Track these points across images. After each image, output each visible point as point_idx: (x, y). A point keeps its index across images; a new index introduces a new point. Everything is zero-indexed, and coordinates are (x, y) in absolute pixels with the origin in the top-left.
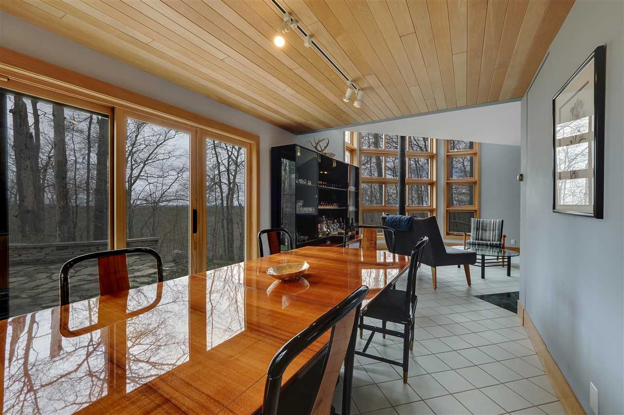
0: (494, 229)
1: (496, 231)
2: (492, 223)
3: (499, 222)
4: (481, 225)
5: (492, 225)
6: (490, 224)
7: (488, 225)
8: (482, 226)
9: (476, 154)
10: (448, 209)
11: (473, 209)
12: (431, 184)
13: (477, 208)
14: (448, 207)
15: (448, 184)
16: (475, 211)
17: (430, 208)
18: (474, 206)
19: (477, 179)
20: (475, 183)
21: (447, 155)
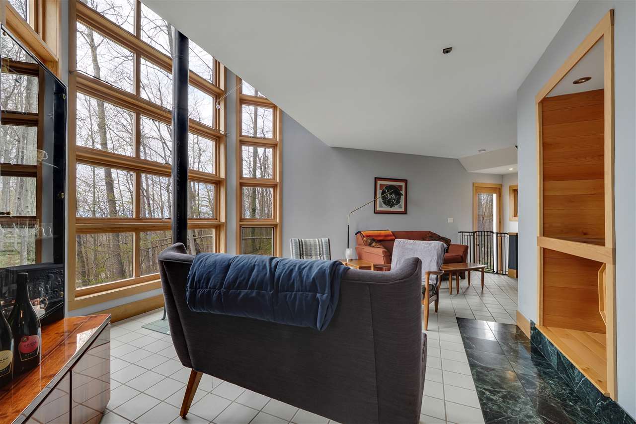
0: (321, 252)
1: (325, 256)
2: (318, 243)
3: (325, 242)
4: (304, 247)
5: (318, 247)
6: (315, 245)
7: (313, 248)
8: (306, 249)
9: (276, 145)
10: (241, 223)
11: (273, 223)
12: (217, 183)
13: (278, 222)
14: (241, 219)
15: (242, 185)
16: (276, 226)
17: (216, 222)
18: (274, 219)
19: (278, 181)
20: (274, 186)
21: (240, 141)
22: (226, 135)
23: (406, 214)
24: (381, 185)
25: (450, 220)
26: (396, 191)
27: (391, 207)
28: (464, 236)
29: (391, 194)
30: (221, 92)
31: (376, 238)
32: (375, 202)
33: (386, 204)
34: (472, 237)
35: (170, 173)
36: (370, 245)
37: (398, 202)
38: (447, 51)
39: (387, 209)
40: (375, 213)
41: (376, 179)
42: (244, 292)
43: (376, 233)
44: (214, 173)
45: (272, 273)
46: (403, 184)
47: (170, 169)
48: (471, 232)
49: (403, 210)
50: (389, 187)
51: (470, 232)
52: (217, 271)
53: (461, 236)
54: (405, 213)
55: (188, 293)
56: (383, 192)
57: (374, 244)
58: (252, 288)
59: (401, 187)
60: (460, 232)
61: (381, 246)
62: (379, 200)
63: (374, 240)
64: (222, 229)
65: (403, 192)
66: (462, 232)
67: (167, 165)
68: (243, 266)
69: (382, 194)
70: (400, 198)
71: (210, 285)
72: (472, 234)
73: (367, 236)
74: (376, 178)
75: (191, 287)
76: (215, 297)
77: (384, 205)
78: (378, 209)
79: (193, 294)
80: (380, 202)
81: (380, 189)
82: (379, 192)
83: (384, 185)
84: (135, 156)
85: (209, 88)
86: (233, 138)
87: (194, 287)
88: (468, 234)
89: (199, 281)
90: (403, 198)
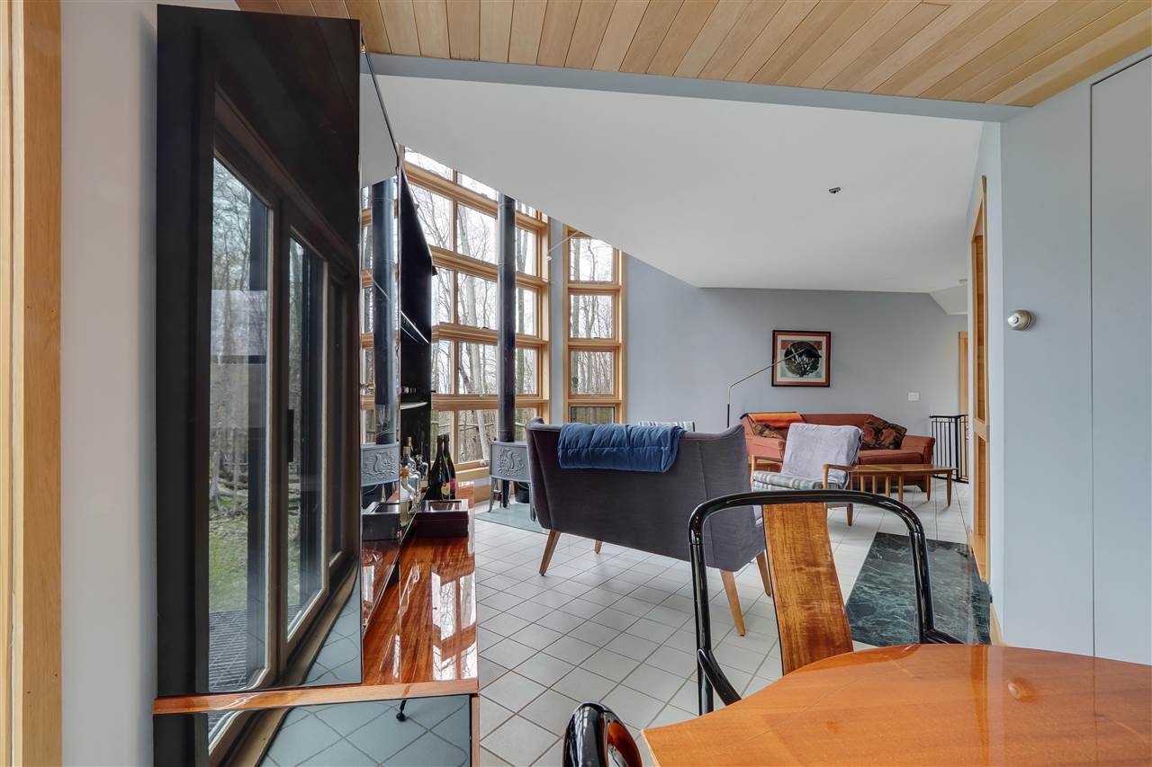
3: (689, 427)
9: (618, 291)
10: (571, 401)
11: (614, 400)
12: (540, 347)
13: (621, 399)
14: (570, 396)
15: (571, 348)
16: (618, 404)
17: (538, 399)
18: (614, 396)
19: (620, 341)
20: (614, 349)
21: (569, 289)
22: (549, 283)
23: (829, 386)
24: (783, 342)
25: (913, 397)
26: (811, 352)
27: (801, 376)
28: (939, 424)
29: (800, 355)
30: (543, 225)
31: (772, 424)
32: (773, 368)
33: (793, 372)
34: (953, 425)
35: (496, 339)
36: (761, 433)
37: (814, 367)
38: (834, 191)
39: (797, 379)
40: (773, 385)
41: (775, 333)
42: (607, 449)
43: (774, 416)
44: (535, 334)
45: (629, 436)
46: (823, 339)
47: (495, 335)
48: (951, 417)
49: (823, 380)
50: (797, 345)
51: (949, 417)
52: (584, 436)
53: (934, 423)
54: (827, 384)
55: (560, 454)
56: (788, 353)
57: (767, 432)
58: (613, 446)
59: (819, 343)
60: (933, 417)
61: (778, 436)
62: (781, 365)
63: (767, 427)
64: (544, 408)
65: (823, 352)
66: (936, 417)
67: (485, 330)
68: (606, 430)
69: (786, 355)
70: (816, 362)
71: (580, 445)
72: (953, 420)
73: (758, 421)
74: (774, 331)
75: (563, 449)
76: (583, 454)
77: (789, 374)
78: (779, 379)
79: (565, 454)
80: (782, 368)
81: (783, 348)
82: (781, 353)
83: (789, 341)
84: (452, 322)
85: (529, 223)
86: (560, 287)
87: (565, 448)
88: (947, 420)
89: (570, 443)
90: (823, 362)
